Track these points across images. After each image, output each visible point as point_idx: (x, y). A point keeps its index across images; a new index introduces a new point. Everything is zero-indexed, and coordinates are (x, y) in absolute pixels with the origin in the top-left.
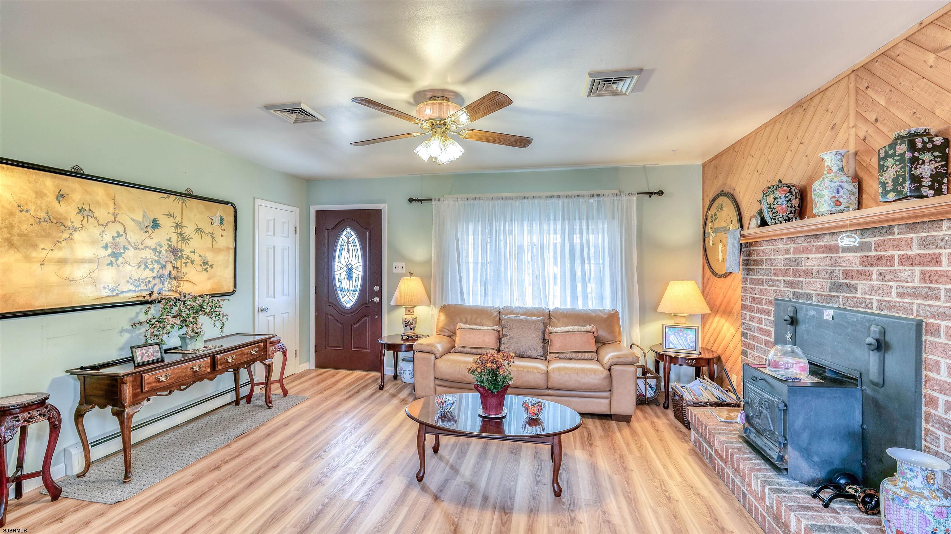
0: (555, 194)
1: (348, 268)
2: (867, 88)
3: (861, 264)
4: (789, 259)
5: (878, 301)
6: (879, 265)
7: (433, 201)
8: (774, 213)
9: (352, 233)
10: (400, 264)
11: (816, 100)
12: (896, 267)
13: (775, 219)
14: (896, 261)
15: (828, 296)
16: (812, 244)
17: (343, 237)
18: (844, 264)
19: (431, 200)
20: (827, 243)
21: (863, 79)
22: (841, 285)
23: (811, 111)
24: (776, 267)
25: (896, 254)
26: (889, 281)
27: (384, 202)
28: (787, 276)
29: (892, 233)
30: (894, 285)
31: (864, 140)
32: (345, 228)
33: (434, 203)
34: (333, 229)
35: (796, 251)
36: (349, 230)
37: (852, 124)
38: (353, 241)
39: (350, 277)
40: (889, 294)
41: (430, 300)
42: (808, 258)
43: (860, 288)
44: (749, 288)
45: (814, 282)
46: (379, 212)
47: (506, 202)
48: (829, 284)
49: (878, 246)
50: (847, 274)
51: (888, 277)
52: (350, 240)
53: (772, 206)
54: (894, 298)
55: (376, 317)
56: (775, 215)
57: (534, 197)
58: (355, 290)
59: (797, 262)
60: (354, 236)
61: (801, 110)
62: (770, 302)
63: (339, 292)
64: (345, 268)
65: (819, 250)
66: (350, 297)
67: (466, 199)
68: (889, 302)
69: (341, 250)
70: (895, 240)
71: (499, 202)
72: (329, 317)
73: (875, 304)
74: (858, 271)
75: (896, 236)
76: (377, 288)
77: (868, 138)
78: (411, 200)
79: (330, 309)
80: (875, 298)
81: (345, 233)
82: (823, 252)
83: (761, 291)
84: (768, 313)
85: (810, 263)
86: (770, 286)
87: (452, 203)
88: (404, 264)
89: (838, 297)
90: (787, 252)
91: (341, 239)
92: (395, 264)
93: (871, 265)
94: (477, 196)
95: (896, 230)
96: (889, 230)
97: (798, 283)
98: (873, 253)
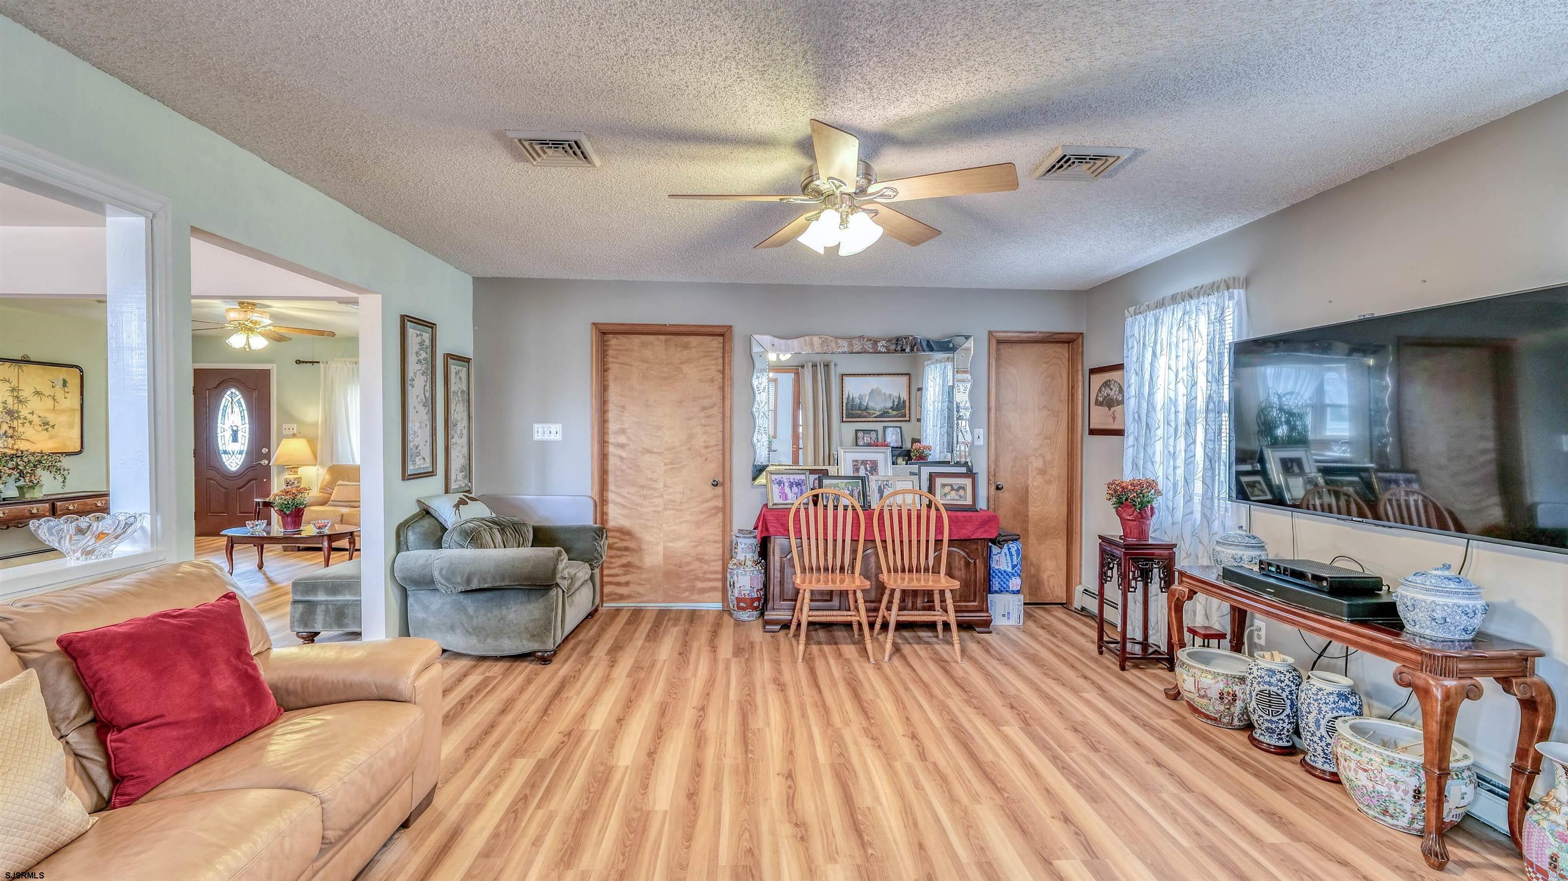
1: (233, 431)
7: (321, 363)
9: (237, 393)
10: (291, 426)
17: (227, 397)
19: (319, 362)
27: (272, 362)
32: (228, 388)
33: (321, 365)
34: (215, 388)
36: (233, 390)
38: (239, 402)
39: (235, 439)
41: (315, 459)
46: (266, 374)
52: (235, 400)
55: (265, 478)
58: (241, 453)
60: (239, 396)
63: (223, 455)
64: (229, 430)
66: (235, 460)
69: (224, 411)
72: (212, 481)
76: (265, 450)
78: (298, 362)
79: (212, 474)
81: (229, 393)
87: (340, 366)
88: (295, 426)
91: (224, 400)
92: (284, 426)
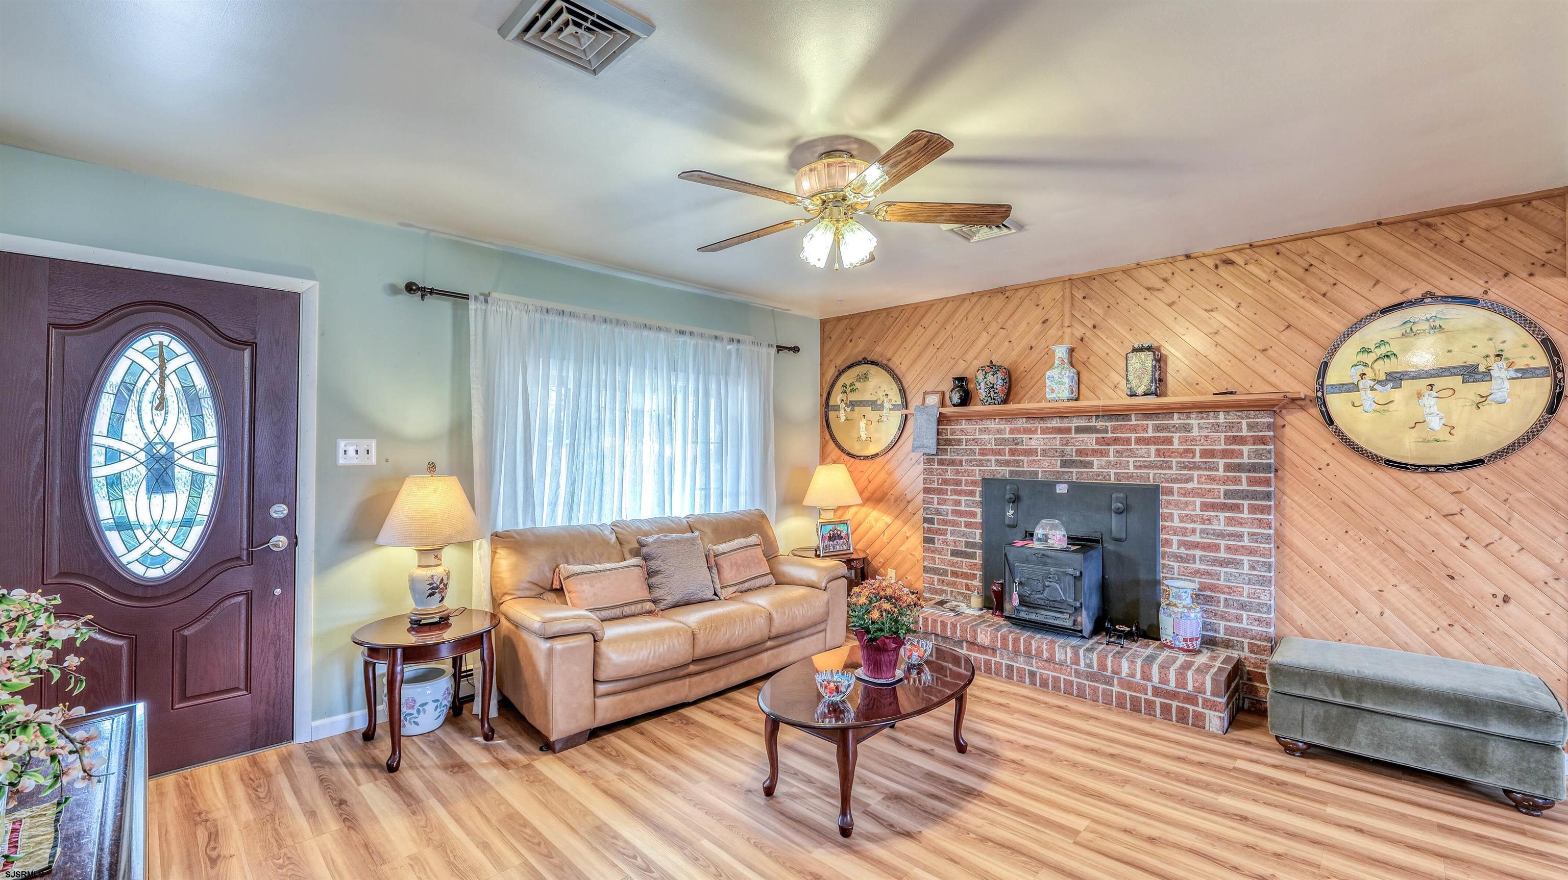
0: (687, 329)
1: (153, 455)
2: (1084, 298)
3: (1096, 444)
4: (1003, 439)
5: (1115, 473)
6: (1116, 444)
7: (471, 300)
8: (995, 393)
9: (175, 344)
10: (364, 444)
11: (1021, 293)
12: (1133, 446)
13: (994, 399)
14: (1133, 441)
15: (1058, 472)
16: (1037, 425)
17: (138, 354)
18: (1077, 444)
19: (466, 297)
20: (1056, 425)
21: (1079, 289)
22: (1074, 461)
23: (1015, 301)
24: (983, 447)
25: (1133, 436)
26: (1126, 457)
27: (308, 274)
28: (1001, 455)
29: (1131, 420)
30: (1131, 460)
31: (1082, 340)
32: (145, 328)
33: (473, 305)
34: (85, 325)
35: (1012, 431)
36: (162, 338)
37: (1067, 324)
38: (182, 374)
39: (162, 483)
40: (1127, 467)
42: (1030, 439)
43: (1096, 463)
44: (937, 469)
45: (1039, 461)
46: (288, 299)
47: (617, 330)
48: (1059, 462)
49: (1114, 430)
50: (1080, 452)
51: (1125, 454)
52: (169, 368)
53: (995, 386)
54: (1132, 470)
55: (278, 591)
56: (996, 395)
57: (660, 329)
58: (187, 523)
59: (1016, 442)
60: (185, 359)
61: (1002, 297)
62: (974, 483)
63: (113, 535)
64: (142, 456)
65: (1044, 431)
66: (164, 544)
67: (545, 310)
68: (1127, 473)
69: (124, 396)
70: (1131, 425)
71: (604, 326)
73: (1113, 476)
74: (1093, 450)
75: (1134, 422)
76: (276, 511)
77: (1086, 339)
78: (412, 288)
80: (1113, 471)
81: (144, 344)
82: (1051, 433)
83: (958, 472)
84: (972, 493)
85: (1033, 442)
86: (973, 466)
88: (373, 445)
89: (1072, 472)
90: (999, 431)
91: (127, 361)
92: (344, 444)
93: (1108, 445)
94: (568, 308)
95: (1133, 417)
96: (1127, 417)
97: (1017, 462)
98: (1110, 435)
